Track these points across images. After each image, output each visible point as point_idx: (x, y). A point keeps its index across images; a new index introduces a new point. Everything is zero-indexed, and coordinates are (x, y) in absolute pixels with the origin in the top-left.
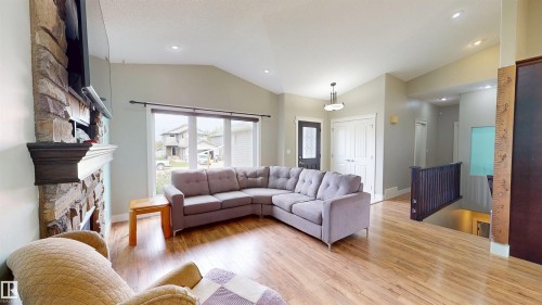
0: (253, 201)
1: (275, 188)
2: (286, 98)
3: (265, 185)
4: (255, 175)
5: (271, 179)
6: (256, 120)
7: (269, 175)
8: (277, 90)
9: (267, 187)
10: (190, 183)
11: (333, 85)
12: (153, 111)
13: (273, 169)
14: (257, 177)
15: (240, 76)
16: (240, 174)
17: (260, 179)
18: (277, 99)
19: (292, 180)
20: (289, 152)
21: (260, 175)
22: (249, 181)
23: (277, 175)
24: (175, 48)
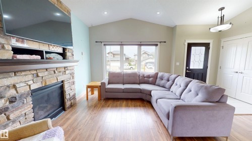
0: (141, 91)
1: (159, 86)
2: (178, 29)
3: (154, 83)
4: (149, 77)
5: (158, 80)
6: (156, 45)
7: (157, 78)
8: (171, 24)
9: (155, 85)
10: (115, 78)
11: (222, 9)
12: (104, 45)
13: (160, 74)
14: (150, 78)
15: (147, 21)
16: (141, 75)
17: (151, 79)
18: (172, 30)
19: (170, 82)
20: (178, 64)
21: (152, 77)
22: (145, 80)
23: (162, 79)
24: (106, 13)
